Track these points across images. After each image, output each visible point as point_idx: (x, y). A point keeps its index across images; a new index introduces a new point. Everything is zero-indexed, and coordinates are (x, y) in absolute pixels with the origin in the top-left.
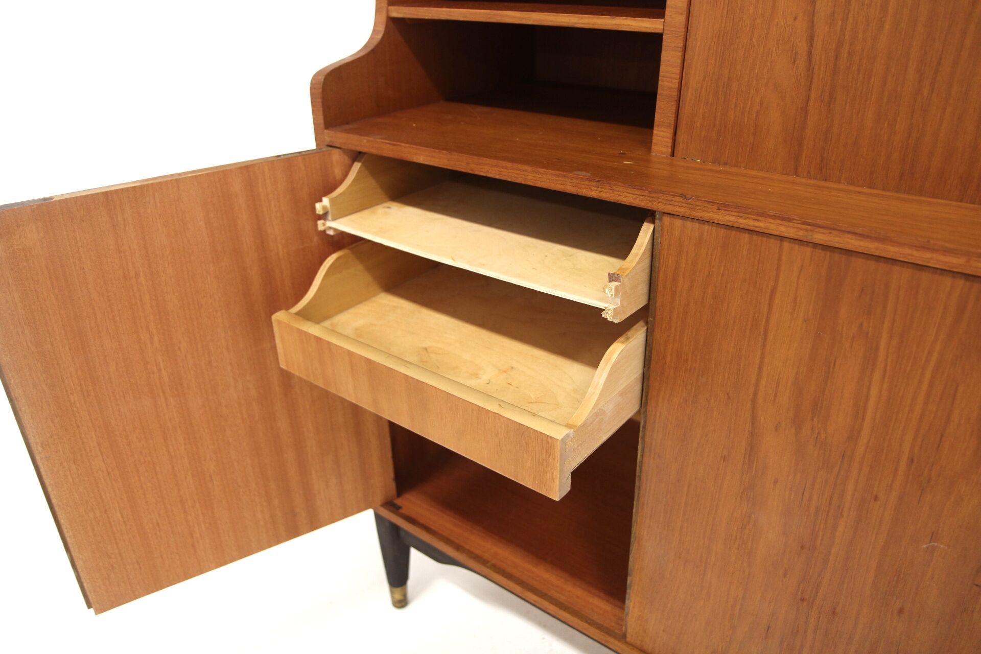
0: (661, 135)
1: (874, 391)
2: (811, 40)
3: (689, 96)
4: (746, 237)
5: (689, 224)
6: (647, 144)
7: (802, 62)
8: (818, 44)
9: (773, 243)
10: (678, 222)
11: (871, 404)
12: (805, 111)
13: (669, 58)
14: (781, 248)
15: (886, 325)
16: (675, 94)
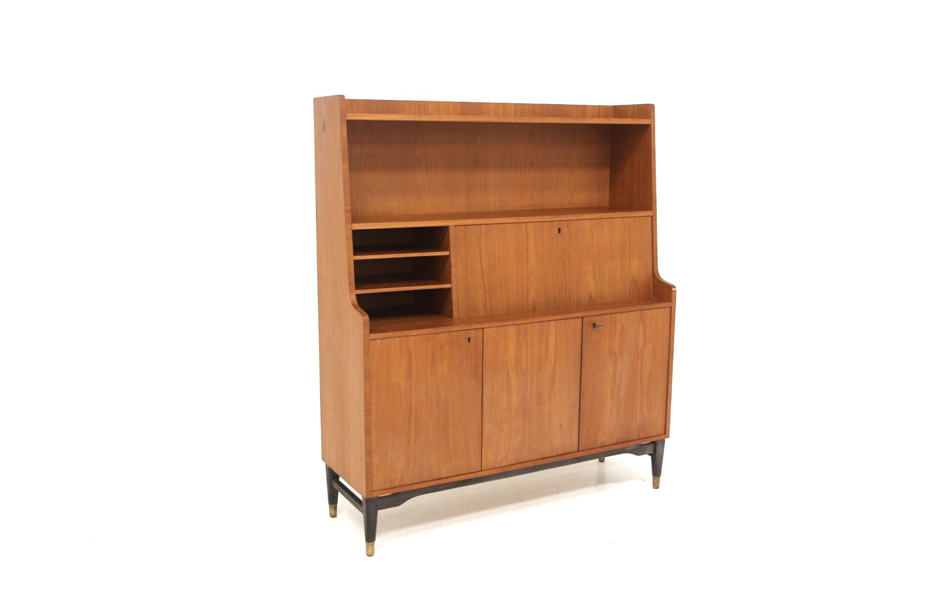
0: (455, 313)
1: (529, 352)
2: (484, 284)
3: (460, 303)
4: (502, 327)
5: (490, 329)
7: (483, 289)
8: (486, 285)
10: (487, 329)
11: (529, 356)
13: (454, 294)
14: (509, 326)
15: (529, 337)
16: (457, 302)
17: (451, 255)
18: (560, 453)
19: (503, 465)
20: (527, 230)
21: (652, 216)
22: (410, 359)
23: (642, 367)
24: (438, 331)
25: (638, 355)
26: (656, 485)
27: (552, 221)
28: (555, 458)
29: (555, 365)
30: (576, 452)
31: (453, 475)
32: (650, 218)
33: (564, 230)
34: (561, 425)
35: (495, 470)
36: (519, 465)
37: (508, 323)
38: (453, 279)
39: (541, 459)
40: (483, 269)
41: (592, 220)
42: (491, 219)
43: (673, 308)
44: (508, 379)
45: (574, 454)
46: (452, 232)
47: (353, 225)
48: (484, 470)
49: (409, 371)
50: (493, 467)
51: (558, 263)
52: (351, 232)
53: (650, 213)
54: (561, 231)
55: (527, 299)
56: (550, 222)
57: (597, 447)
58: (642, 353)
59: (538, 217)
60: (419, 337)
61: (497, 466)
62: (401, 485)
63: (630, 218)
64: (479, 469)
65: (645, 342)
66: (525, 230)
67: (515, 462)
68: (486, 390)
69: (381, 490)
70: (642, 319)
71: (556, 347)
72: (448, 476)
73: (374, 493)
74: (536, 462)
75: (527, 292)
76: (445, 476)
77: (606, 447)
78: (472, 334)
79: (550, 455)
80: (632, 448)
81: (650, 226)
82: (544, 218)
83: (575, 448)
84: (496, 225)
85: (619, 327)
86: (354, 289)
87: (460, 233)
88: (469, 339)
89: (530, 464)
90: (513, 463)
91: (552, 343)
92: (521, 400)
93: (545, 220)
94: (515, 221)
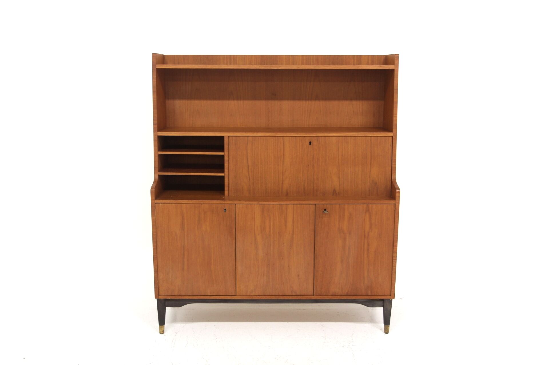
0: (226, 192)
1: (271, 223)
2: (249, 175)
3: (230, 186)
4: (250, 205)
5: (240, 205)
6: (224, 194)
7: (248, 179)
8: (250, 176)
9: (254, 205)
10: (238, 205)
11: (271, 226)
12: (250, 186)
13: (226, 180)
14: (255, 205)
15: (271, 213)
16: (228, 185)
17: (225, 155)
18: (298, 294)
19: (253, 294)
20: (283, 142)
21: (392, 137)
22: (183, 218)
23: (368, 245)
24: (202, 203)
25: (365, 236)
26: (386, 331)
27: (304, 136)
28: (294, 296)
29: (293, 234)
30: (311, 295)
31: (215, 295)
32: (391, 138)
33: (314, 143)
34: (299, 275)
35: (246, 297)
36: (265, 297)
37: (254, 203)
38: (226, 170)
39: (282, 296)
40: (249, 165)
41: (338, 137)
42: (256, 133)
43: (397, 205)
44: (255, 239)
45: (309, 296)
46: (226, 140)
47: (158, 132)
48: (237, 296)
49: (183, 225)
50: (244, 294)
51: (308, 165)
52: (157, 137)
53: (390, 134)
54: (311, 143)
55: (282, 188)
56: (303, 137)
57: (329, 295)
58: (368, 235)
59: (292, 133)
60: (189, 205)
61: (248, 294)
62: (178, 295)
63: (372, 137)
64: (234, 294)
65: (371, 227)
66: (282, 142)
67: (262, 295)
68: (238, 244)
69: (165, 295)
70: (368, 210)
71: (293, 222)
72: (211, 295)
73: (160, 296)
74: (278, 297)
75: (282, 183)
76: (209, 294)
77: (337, 297)
78: (227, 207)
79: (290, 294)
80: (363, 301)
81: (390, 143)
82: (297, 134)
83: (311, 292)
84: (259, 137)
85: (347, 214)
86: (158, 171)
87: (233, 141)
88: (225, 210)
89: (273, 298)
90: (260, 295)
91: (290, 219)
92: (266, 254)
93: (298, 136)
94: (274, 135)
